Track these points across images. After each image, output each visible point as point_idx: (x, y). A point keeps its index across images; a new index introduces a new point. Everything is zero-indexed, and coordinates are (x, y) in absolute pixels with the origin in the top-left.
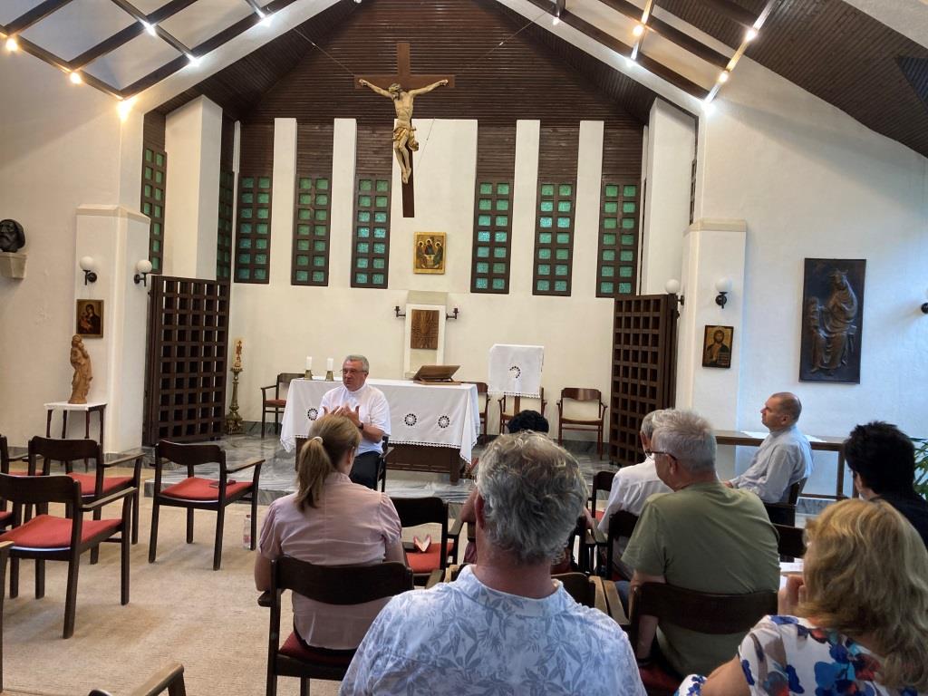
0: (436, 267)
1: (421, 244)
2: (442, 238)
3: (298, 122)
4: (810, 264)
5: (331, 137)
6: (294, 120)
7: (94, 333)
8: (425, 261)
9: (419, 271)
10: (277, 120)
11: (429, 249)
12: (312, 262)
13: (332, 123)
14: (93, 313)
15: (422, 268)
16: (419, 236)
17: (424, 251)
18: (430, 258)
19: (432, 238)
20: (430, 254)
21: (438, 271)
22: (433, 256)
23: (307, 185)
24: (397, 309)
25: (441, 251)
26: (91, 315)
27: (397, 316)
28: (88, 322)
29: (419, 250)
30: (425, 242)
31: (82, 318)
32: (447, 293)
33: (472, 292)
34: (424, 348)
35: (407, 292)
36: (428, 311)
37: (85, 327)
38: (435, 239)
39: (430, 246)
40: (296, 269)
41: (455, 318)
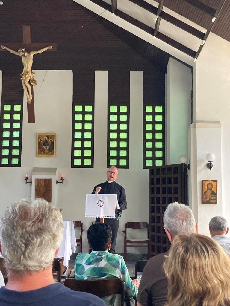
0: (50, 153)
1: (41, 140)
2: (53, 136)
8: (43, 150)
9: (40, 156)
11: (46, 143)
15: (42, 154)
16: (39, 136)
17: (42, 144)
18: (46, 148)
19: (48, 136)
21: (52, 156)
22: (48, 147)
27: (27, 183)
29: (39, 143)
30: (43, 139)
32: (57, 169)
33: (71, 167)
35: (32, 168)
36: (45, 179)
38: (49, 137)
41: (62, 182)
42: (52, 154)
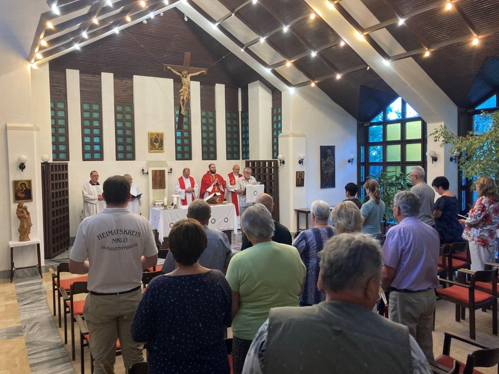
0: (160, 149)
1: (152, 138)
2: (162, 135)
3: (80, 73)
4: (321, 147)
5: (100, 81)
6: (78, 71)
7: (27, 199)
8: (154, 146)
9: (153, 151)
10: (67, 70)
11: (156, 140)
12: (92, 148)
13: (100, 75)
14: (26, 188)
15: (153, 149)
17: (153, 141)
18: (157, 145)
19: (157, 135)
20: (156, 142)
21: (161, 151)
23: (86, 107)
24: (143, 170)
25: (162, 141)
26: (25, 189)
27: (143, 174)
28: (23, 193)
29: (151, 141)
30: (154, 137)
31: (18, 191)
32: (165, 161)
33: (176, 160)
34: (159, 188)
35: (146, 162)
36: (160, 170)
37: (21, 196)
39: (157, 139)
40: (84, 152)
41: (171, 173)
42: (162, 149)
